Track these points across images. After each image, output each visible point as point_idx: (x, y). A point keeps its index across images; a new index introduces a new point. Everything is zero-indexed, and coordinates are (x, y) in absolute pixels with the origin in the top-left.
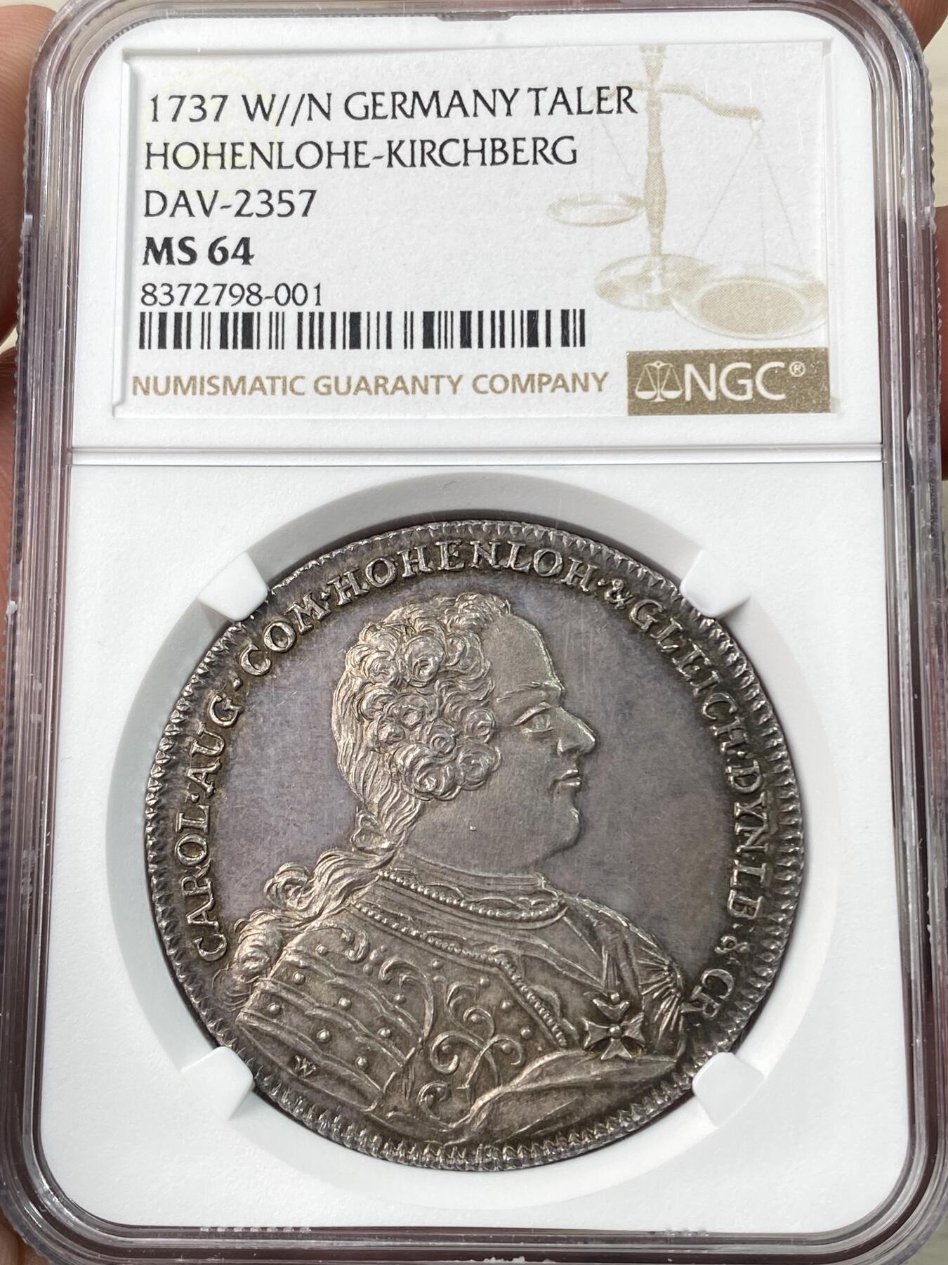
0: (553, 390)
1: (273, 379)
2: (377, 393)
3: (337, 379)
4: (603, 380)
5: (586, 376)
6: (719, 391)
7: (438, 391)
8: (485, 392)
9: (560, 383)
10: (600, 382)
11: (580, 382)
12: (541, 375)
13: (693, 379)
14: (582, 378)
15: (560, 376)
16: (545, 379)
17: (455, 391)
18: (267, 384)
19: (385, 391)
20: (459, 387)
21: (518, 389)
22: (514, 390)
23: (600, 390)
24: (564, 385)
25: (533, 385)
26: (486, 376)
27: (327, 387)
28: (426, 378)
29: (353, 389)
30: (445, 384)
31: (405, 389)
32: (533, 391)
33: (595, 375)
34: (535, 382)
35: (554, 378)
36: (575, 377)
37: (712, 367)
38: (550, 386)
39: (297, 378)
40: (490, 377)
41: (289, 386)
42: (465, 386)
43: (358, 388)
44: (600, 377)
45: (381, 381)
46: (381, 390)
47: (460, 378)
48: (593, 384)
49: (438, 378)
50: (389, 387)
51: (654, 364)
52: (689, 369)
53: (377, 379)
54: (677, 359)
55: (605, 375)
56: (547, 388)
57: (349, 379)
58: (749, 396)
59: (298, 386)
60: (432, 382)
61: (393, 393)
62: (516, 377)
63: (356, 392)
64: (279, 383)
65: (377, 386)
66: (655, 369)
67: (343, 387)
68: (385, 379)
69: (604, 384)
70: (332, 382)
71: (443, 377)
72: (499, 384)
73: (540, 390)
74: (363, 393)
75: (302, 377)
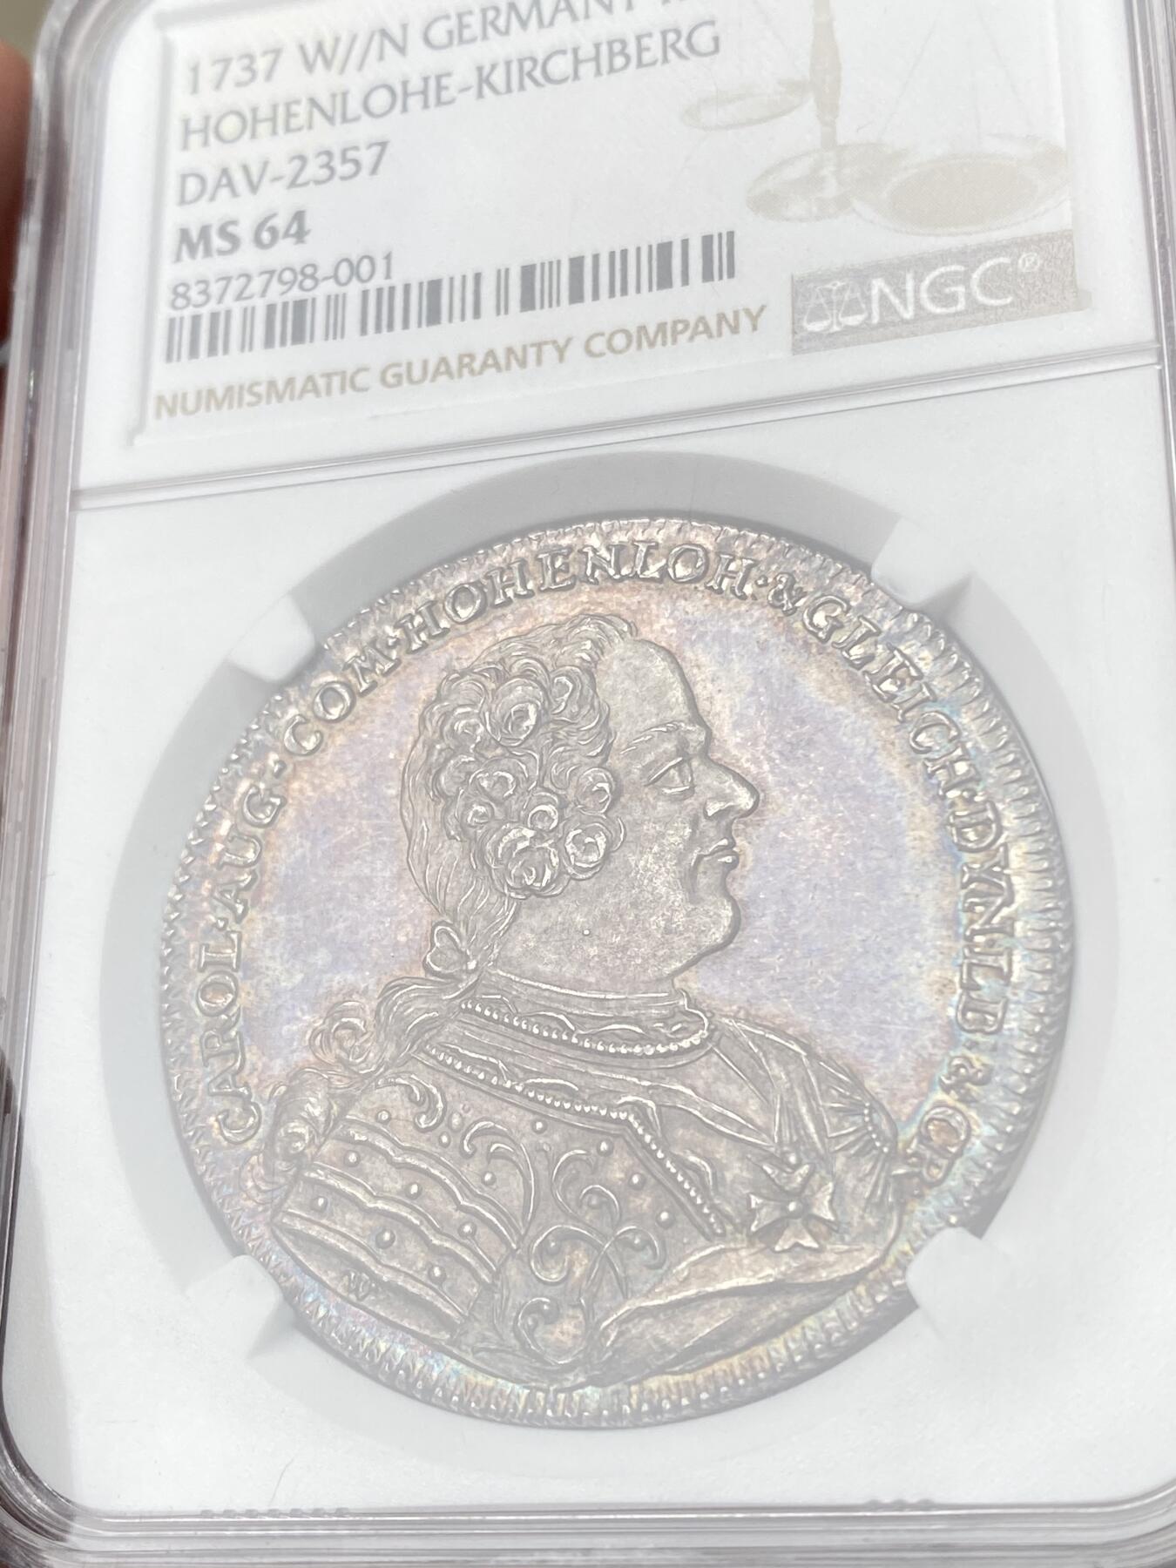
0: (691, 338)
1: (328, 376)
2: (460, 375)
3: (410, 365)
4: (759, 315)
5: (736, 314)
6: (919, 306)
7: (539, 361)
8: (601, 355)
9: (701, 327)
10: (754, 319)
11: (728, 324)
12: (675, 323)
13: (883, 297)
14: (730, 317)
15: (702, 319)
16: (680, 327)
17: (561, 358)
18: (321, 382)
19: (472, 372)
20: (567, 354)
21: (645, 344)
22: (639, 346)
23: (755, 328)
24: (707, 330)
25: (664, 336)
26: (602, 334)
27: (397, 376)
28: (524, 348)
29: (430, 376)
30: (549, 352)
31: (497, 365)
32: (664, 343)
33: (748, 312)
34: (668, 332)
35: (692, 324)
36: (721, 318)
37: (909, 277)
38: (688, 334)
39: (359, 371)
40: (607, 336)
41: (349, 381)
42: (575, 352)
43: (437, 373)
44: (754, 311)
45: (466, 360)
46: (466, 371)
47: (569, 341)
48: (745, 322)
49: (539, 346)
50: (477, 365)
51: (829, 286)
52: (878, 285)
53: (461, 358)
54: (861, 276)
55: (762, 309)
56: (683, 338)
57: (425, 364)
58: (961, 306)
59: (361, 380)
60: (532, 352)
61: (481, 373)
62: (642, 329)
63: (433, 379)
64: (336, 381)
65: (461, 366)
66: (830, 291)
67: (417, 373)
68: (472, 357)
69: (760, 321)
70: (403, 370)
71: (546, 343)
72: (620, 341)
73: (675, 341)
74: (443, 379)
75: (365, 369)
